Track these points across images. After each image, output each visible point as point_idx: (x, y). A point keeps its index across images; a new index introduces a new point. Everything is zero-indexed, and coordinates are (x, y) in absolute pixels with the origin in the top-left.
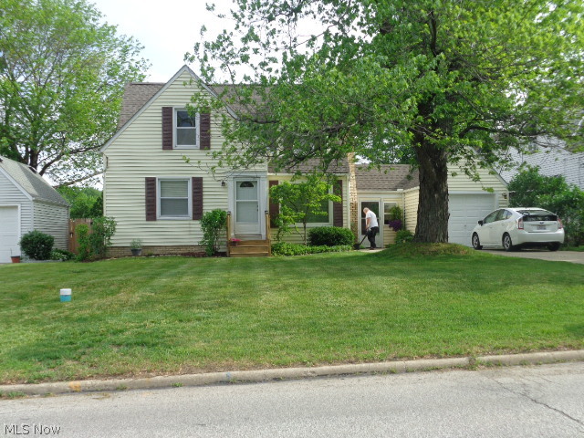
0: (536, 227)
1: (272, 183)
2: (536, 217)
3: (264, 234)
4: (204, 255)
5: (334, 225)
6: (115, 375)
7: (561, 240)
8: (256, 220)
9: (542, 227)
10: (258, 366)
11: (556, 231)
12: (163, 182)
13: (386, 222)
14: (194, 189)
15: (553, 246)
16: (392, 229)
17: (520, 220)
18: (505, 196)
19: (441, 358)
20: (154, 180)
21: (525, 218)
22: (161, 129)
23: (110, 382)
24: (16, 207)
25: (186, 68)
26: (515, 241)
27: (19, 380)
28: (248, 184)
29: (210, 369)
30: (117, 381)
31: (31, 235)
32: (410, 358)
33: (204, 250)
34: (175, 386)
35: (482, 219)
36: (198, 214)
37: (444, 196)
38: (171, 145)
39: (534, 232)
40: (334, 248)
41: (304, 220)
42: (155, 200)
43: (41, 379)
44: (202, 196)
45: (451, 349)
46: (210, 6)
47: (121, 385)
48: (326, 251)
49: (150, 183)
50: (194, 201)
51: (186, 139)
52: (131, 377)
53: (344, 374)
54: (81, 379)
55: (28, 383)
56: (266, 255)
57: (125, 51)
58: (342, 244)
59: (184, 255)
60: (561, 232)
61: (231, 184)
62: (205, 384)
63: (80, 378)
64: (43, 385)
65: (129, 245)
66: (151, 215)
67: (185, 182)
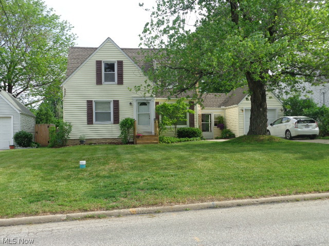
0: (304, 127)
1: (157, 103)
2: (303, 121)
3: (153, 131)
4: (121, 144)
5: (190, 126)
6: (153, 205)
7: (318, 133)
8: (149, 124)
9: (307, 126)
10: (227, 198)
11: (314, 128)
12: (97, 103)
13: (215, 125)
14: (114, 106)
15: (313, 137)
16: (219, 128)
17: (296, 123)
18: (282, 110)
19: (320, 192)
20: (91, 101)
21: (298, 122)
22: (95, 73)
23: (151, 208)
24: (10, 117)
25: (109, 39)
26: (293, 134)
27: (101, 208)
28: (144, 104)
29: (202, 201)
30: (155, 208)
31: (20, 133)
32: (304, 193)
33: (120, 141)
34: (186, 210)
35: (272, 122)
36: (116, 121)
37: (265, 110)
38: (101, 82)
39: (303, 130)
40: (192, 139)
41: (175, 124)
42: (92, 113)
43: (113, 208)
44: (118, 110)
45: (324, 188)
46: (141, 4)
47: (157, 210)
48: (188, 141)
49: (90, 103)
50: (114, 113)
51: (110, 78)
52: (162, 206)
53: (273, 202)
54: (136, 207)
55: (106, 210)
56: (157, 143)
57: (63, 29)
58: (195, 137)
59: (110, 143)
60: (317, 129)
61: (135, 104)
62: (202, 209)
63: (134, 207)
64: (115, 211)
65: (78, 138)
66: (90, 121)
67: (109, 103)
